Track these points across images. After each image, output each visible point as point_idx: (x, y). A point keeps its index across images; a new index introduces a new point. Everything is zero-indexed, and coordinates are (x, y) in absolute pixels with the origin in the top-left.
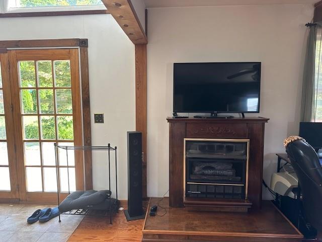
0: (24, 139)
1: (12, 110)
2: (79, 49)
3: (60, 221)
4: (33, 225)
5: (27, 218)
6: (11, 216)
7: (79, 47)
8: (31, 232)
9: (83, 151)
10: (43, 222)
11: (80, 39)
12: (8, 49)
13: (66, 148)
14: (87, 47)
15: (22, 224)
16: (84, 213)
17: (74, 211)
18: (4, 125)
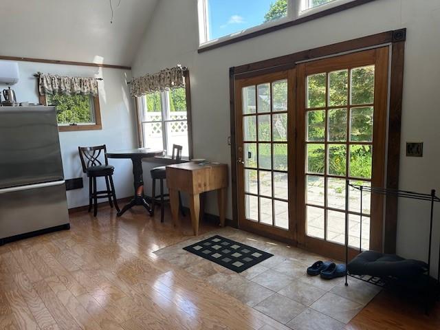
0: (307, 171)
1: (296, 137)
2: (391, 47)
3: (346, 284)
4: (313, 278)
5: (307, 268)
6: (289, 260)
7: (390, 43)
8: (311, 285)
9: (385, 196)
10: (326, 278)
11: (393, 31)
12: (297, 63)
13: (361, 189)
14: (404, 40)
15: (301, 273)
16: (382, 284)
17: (367, 277)
18: (286, 154)
